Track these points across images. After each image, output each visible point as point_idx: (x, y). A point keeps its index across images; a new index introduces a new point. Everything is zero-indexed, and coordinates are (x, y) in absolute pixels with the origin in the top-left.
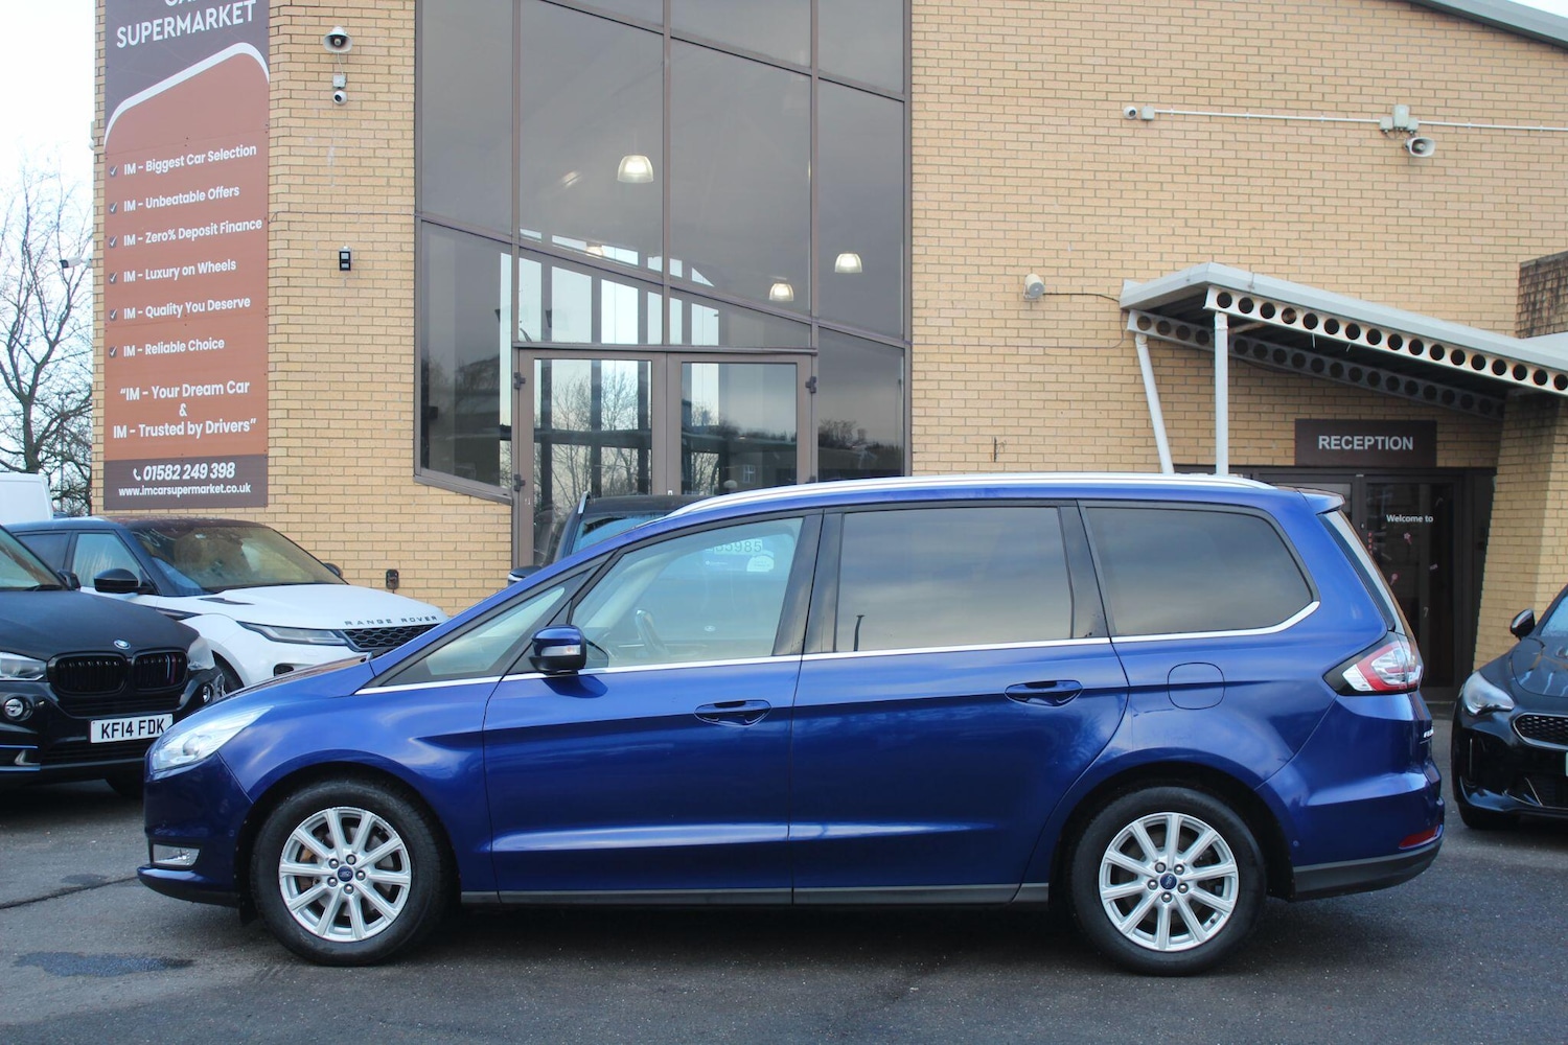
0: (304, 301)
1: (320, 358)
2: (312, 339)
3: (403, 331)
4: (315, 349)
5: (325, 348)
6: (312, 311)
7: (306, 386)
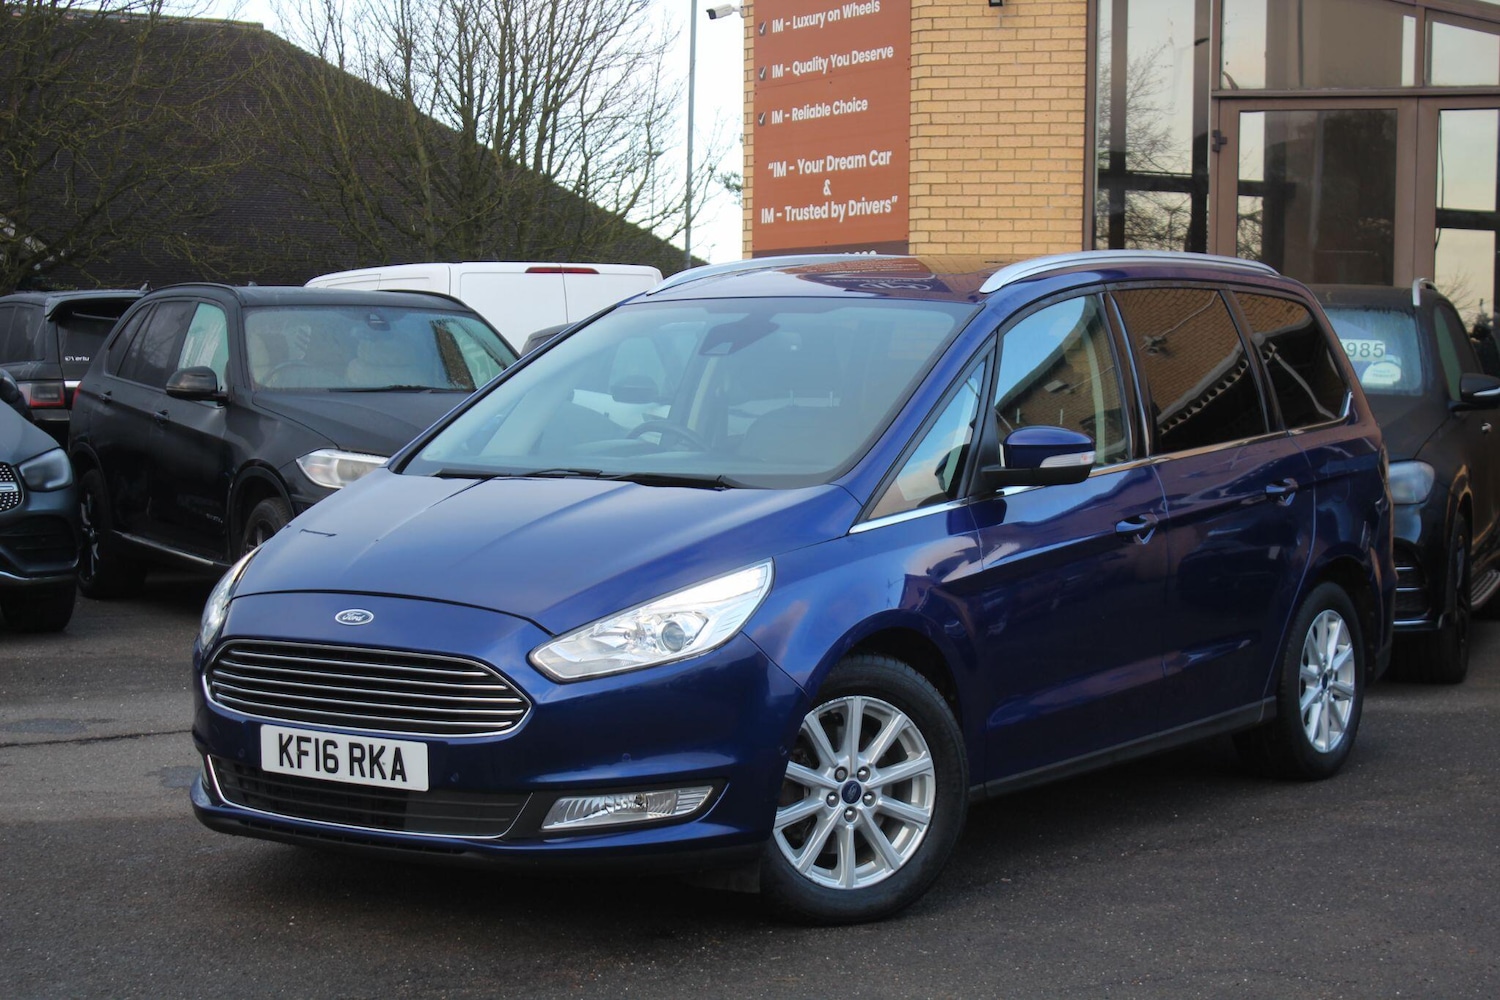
0: (952, 48)
1: (970, 118)
2: (960, 95)
3: (1071, 81)
4: (964, 107)
5: (976, 106)
6: (962, 59)
7: (953, 154)
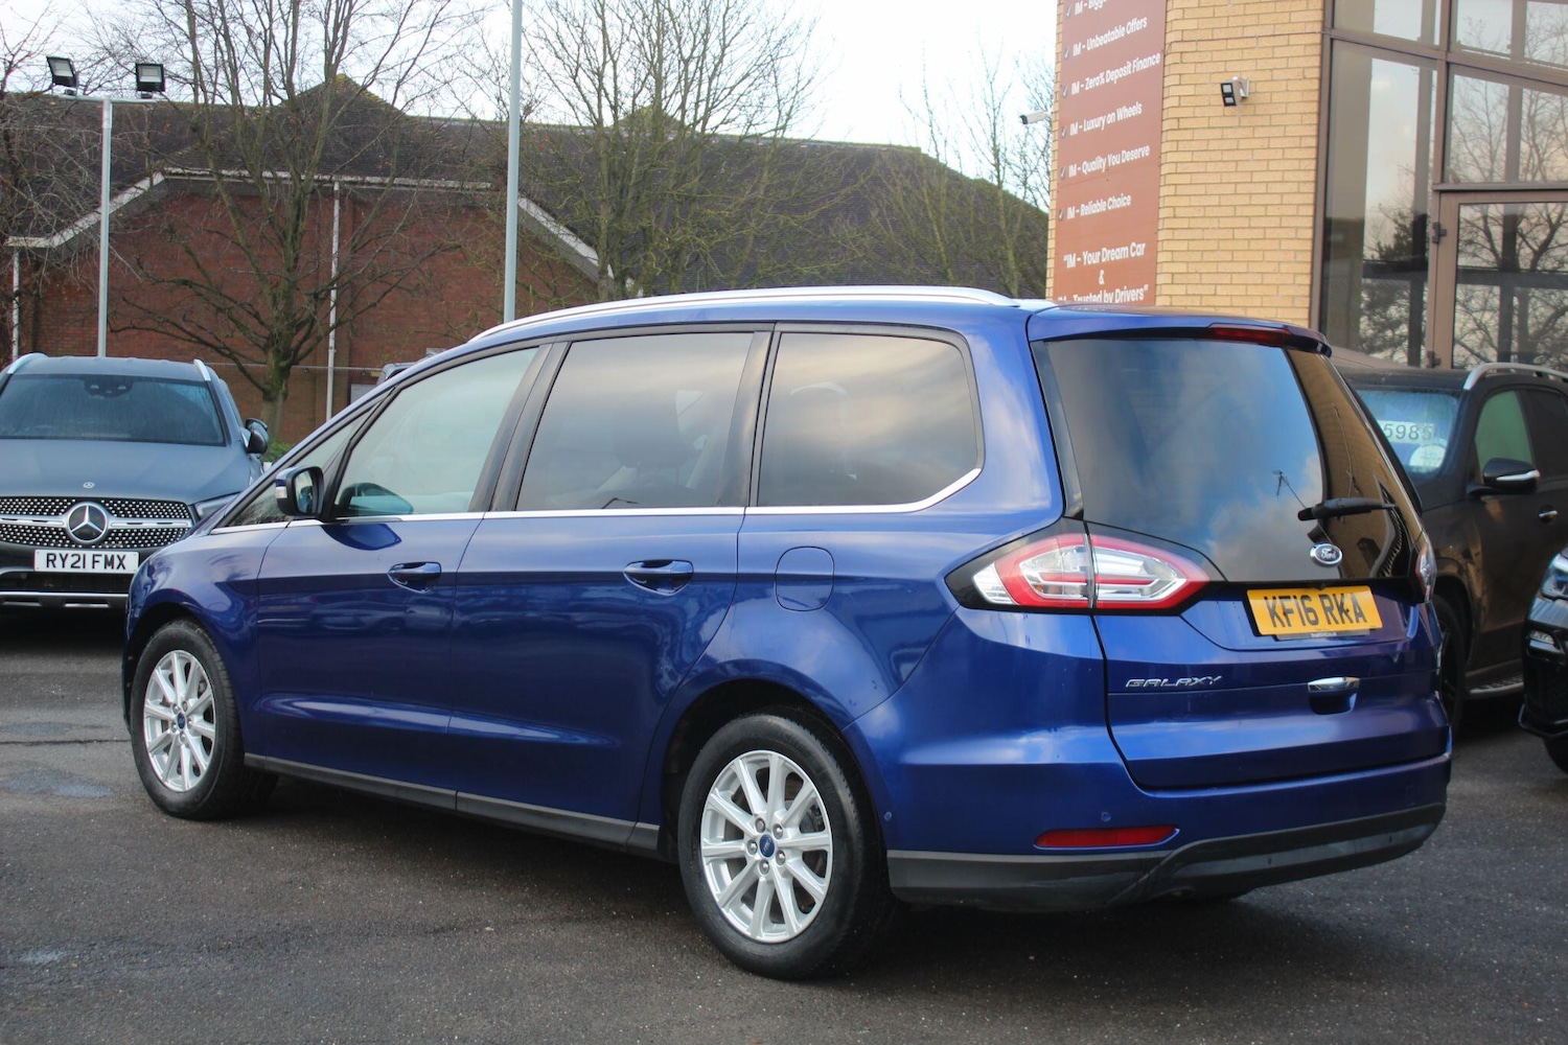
0: (1197, 146)
1: (1210, 212)
2: (1201, 190)
3: (1302, 176)
5: (1215, 201)
6: (1205, 156)
